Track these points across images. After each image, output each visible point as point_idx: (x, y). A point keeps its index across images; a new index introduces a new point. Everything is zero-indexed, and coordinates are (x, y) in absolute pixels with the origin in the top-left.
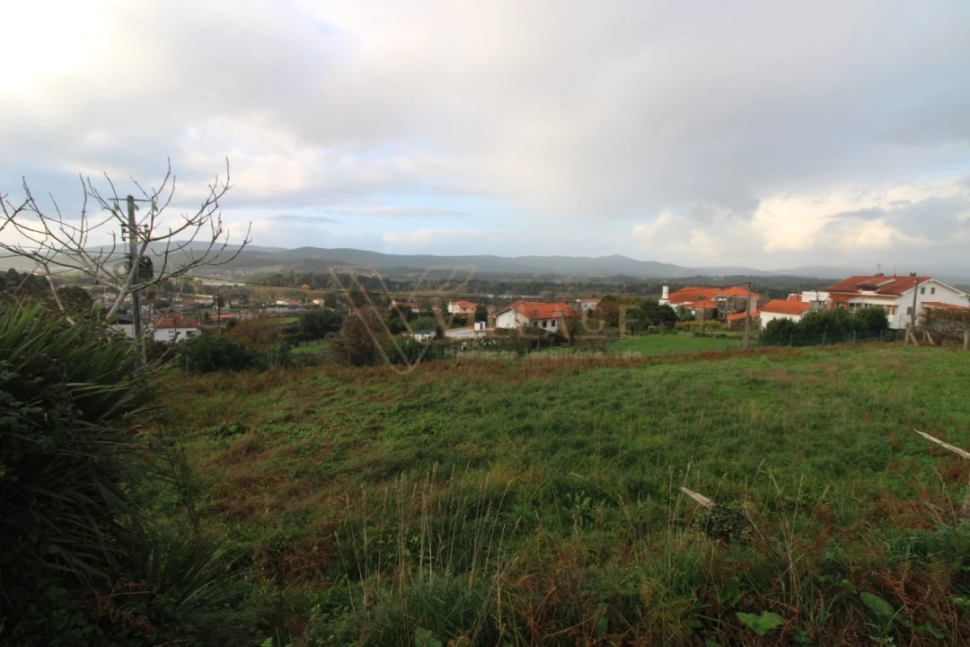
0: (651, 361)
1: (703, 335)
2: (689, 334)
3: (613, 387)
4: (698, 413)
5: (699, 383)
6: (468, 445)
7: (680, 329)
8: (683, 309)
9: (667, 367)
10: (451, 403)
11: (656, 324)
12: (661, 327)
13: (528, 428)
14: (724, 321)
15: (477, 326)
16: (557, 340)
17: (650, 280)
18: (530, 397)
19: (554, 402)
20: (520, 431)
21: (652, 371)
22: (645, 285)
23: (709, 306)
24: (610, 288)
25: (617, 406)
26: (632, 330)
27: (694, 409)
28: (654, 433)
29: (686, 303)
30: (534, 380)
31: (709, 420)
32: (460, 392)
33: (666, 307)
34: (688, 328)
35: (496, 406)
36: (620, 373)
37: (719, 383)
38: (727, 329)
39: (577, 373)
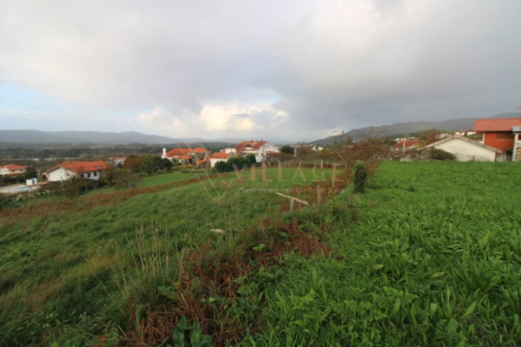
0: (166, 187)
1: (186, 172)
2: (180, 172)
3: (150, 203)
4: (196, 206)
5: (193, 194)
6: (64, 254)
7: (174, 170)
8: (174, 160)
9: (175, 189)
10: (37, 233)
11: (162, 168)
12: (165, 170)
13: (106, 235)
14: (195, 164)
15: (29, 182)
16: (100, 184)
17: (154, 145)
18: (99, 218)
19: (116, 218)
20: (100, 238)
21: (168, 192)
22: (151, 148)
23: (187, 158)
24: (130, 151)
25: (155, 212)
26: (149, 173)
27: (194, 205)
28: (179, 220)
29: (176, 157)
30: (98, 208)
31: (202, 208)
32: (41, 225)
33: (166, 159)
34: (178, 170)
35: (76, 227)
36: (152, 195)
37: (201, 192)
38: (196, 168)
39: (125, 199)
